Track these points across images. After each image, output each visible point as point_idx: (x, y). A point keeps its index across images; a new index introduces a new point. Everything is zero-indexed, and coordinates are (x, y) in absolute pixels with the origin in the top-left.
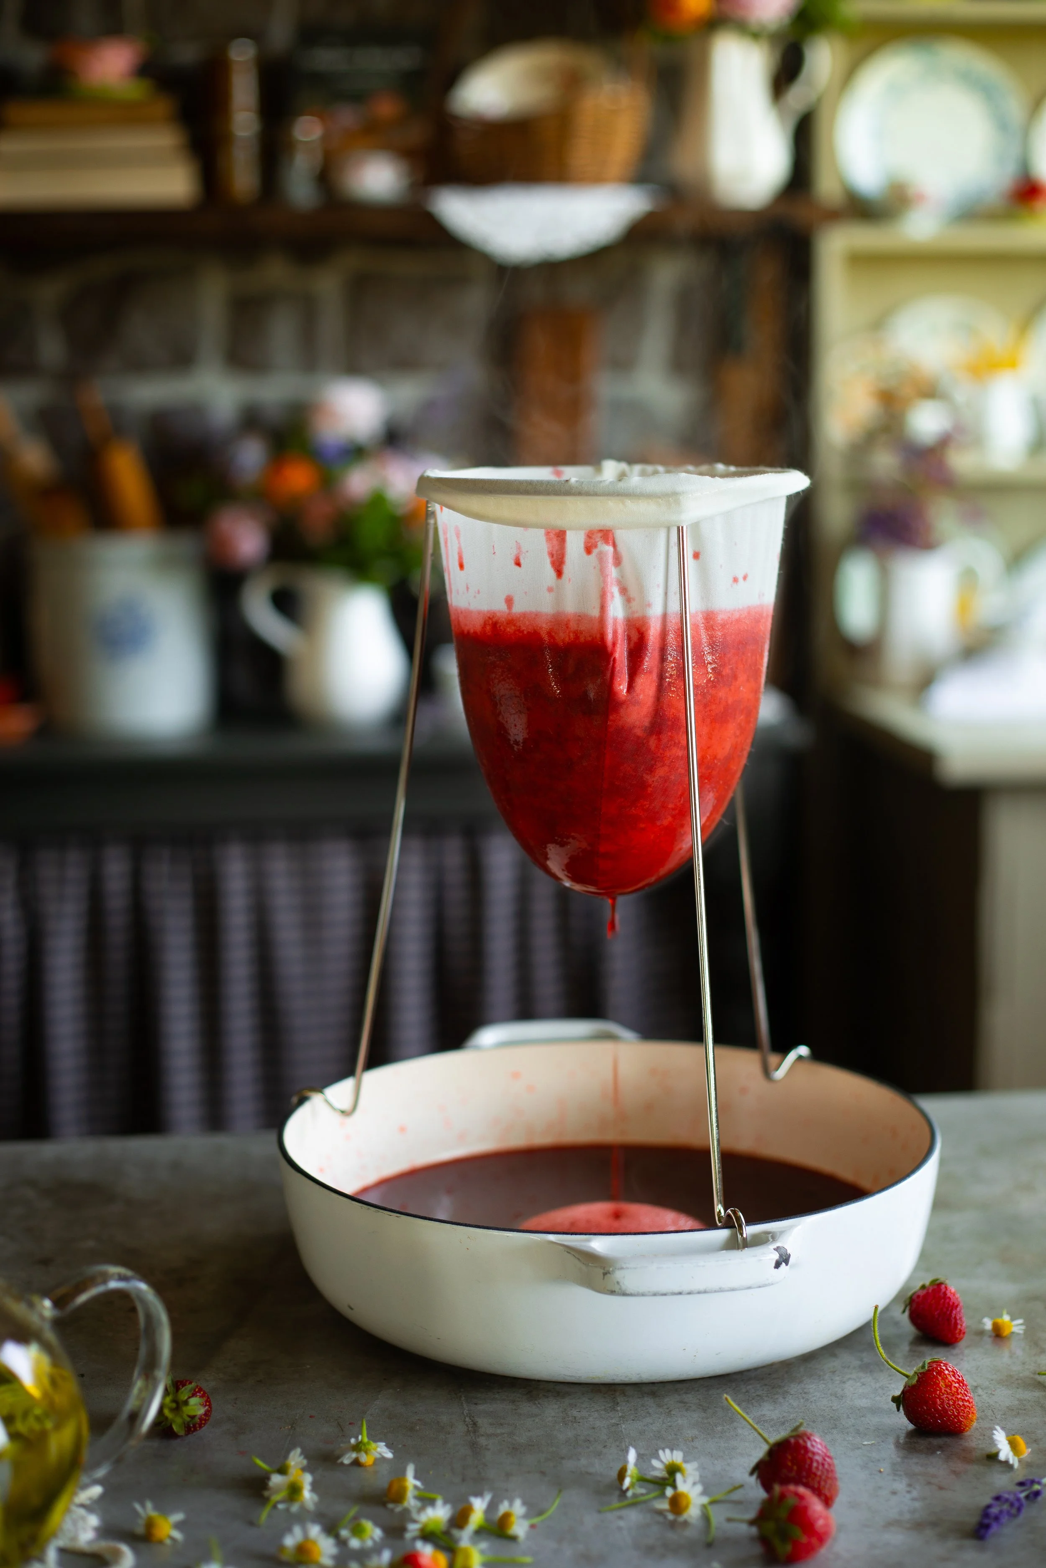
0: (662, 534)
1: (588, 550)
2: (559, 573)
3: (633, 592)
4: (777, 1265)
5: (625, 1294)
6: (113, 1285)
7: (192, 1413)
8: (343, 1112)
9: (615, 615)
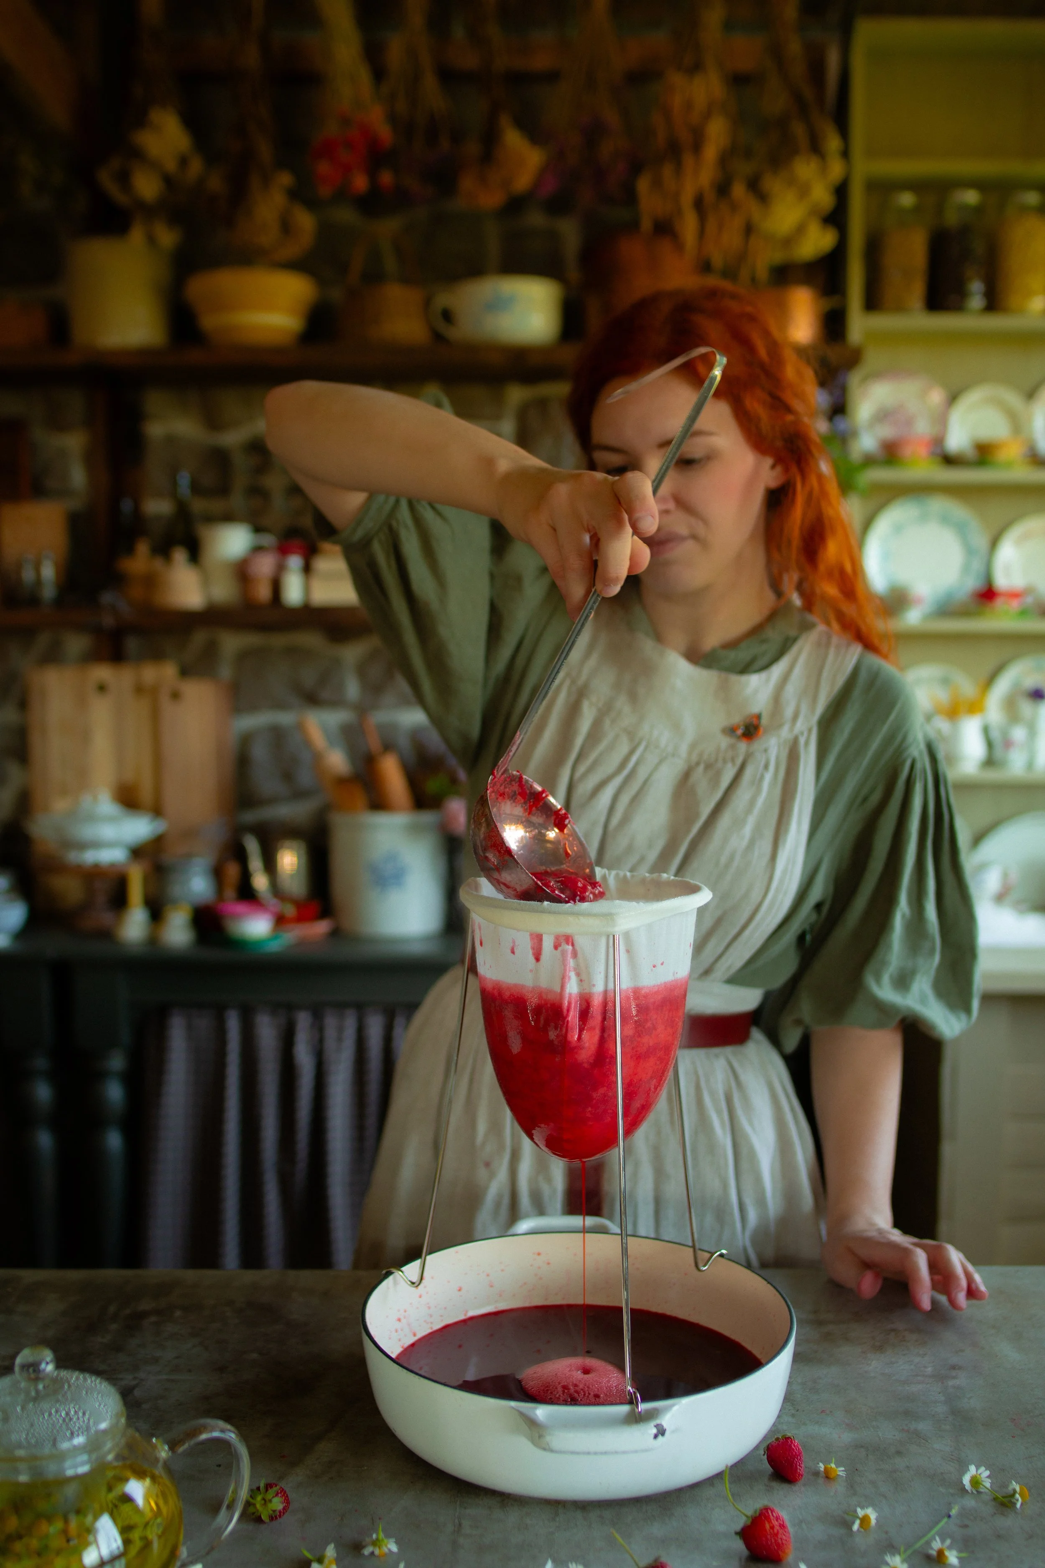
0: (603, 941)
1: (556, 948)
2: (538, 959)
3: (584, 977)
4: (656, 1436)
5: (552, 1451)
6: (216, 1434)
7: (274, 1508)
8: (413, 1283)
9: (571, 992)
